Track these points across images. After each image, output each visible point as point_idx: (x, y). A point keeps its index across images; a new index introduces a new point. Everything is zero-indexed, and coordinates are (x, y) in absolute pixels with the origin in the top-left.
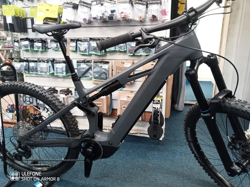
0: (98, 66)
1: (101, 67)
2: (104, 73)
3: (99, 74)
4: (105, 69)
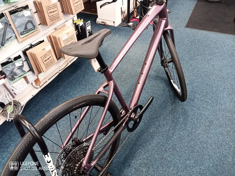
0: (19, 17)
1: (24, 15)
2: (29, 22)
3: (24, 27)
4: (29, 17)
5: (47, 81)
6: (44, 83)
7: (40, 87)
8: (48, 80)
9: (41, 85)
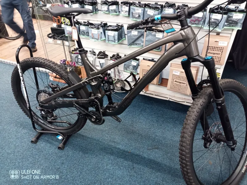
0: (151, 35)
5: (153, 95)
6: (151, 94)
7: (145, 93)
8: (155, 95)
9: (147, 92)
